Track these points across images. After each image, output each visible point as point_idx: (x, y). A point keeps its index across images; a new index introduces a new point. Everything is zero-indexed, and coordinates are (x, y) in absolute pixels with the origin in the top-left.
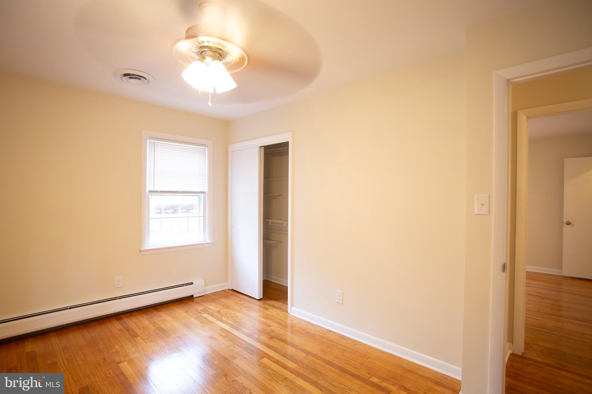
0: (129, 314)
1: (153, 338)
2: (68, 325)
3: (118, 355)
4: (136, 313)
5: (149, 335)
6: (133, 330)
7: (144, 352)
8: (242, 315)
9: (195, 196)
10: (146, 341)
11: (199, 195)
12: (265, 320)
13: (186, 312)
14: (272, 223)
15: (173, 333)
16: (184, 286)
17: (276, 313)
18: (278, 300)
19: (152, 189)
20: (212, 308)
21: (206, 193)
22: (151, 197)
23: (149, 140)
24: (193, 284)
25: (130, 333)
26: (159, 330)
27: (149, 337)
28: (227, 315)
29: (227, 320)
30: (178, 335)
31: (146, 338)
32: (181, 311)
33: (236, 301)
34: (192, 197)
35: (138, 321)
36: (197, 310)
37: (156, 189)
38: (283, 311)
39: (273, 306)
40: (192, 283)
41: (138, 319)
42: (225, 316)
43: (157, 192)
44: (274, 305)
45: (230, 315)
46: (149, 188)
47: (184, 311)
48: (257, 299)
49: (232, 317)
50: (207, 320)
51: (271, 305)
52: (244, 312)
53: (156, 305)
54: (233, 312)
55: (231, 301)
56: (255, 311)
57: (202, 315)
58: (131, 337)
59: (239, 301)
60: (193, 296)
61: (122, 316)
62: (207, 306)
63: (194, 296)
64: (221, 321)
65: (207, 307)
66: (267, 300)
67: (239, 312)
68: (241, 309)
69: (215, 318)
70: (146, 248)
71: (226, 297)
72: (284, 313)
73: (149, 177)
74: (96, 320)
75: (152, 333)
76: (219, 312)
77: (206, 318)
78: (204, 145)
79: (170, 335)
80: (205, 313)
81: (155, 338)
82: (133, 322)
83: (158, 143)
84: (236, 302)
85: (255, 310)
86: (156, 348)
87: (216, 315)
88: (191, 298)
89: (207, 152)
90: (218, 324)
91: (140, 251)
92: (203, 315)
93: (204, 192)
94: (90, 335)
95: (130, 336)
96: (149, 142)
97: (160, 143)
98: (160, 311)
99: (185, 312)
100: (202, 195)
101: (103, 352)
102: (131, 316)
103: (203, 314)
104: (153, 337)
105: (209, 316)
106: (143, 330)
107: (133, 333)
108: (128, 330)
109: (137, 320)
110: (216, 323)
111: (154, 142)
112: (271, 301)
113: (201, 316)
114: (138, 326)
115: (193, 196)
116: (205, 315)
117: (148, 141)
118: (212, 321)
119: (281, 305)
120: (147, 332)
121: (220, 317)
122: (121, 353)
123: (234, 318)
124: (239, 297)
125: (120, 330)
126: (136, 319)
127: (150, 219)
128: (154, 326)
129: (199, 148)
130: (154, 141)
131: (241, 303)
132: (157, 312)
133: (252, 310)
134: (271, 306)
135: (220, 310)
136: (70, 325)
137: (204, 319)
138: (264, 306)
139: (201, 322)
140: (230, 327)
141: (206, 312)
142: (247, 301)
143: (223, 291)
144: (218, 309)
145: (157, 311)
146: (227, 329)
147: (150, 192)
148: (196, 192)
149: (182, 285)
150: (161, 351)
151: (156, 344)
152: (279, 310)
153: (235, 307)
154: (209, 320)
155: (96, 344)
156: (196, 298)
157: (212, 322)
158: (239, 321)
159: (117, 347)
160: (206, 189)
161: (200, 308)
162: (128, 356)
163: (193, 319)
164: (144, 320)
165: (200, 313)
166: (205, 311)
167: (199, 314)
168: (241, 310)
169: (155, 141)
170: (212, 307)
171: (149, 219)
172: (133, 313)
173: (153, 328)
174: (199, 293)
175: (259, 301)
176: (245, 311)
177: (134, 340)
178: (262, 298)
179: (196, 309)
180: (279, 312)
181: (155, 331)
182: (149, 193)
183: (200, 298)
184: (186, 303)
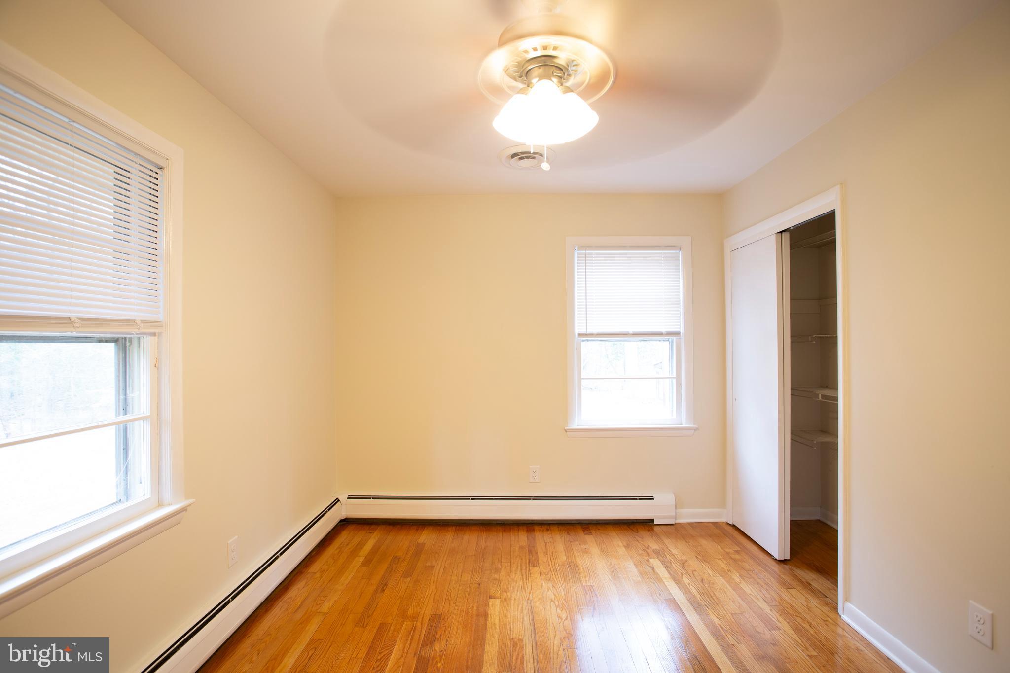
0: (545, 527)
1: (554, 576)
2: (471, 522)
3: (497, 586)
4: (555, 528)
5: (552, 569)
6: (536, 553)
7: (530, 593)
8: (725, 582)
9: (664, 341)
10: (542, 578)
11: (671, 338)
12: (771, 610)
13: (627, 547)
14: (823, 397)
15: (585, 577)
16: (636, 499)
17: (805, 603)
18: (829, 575)
19: (584, 331)
20: (674, 551)
21: (681, 334)
22: (583, 344)
23: (578, 251)
24: (653, 499)
25: (531, 556)
26: (570, 566)
27: (550, 572)
28: (695, 573)
29: (689, 584)
30: (591, 584)
31: (545, 571)
32: (622, 542)
33: (731, 551)
34: (658, 342)
35: (550, 542)
36: (648, 548)
37: (589, 331)
38: (827, 604)
39: (807, 586)
40: (653, 496)
41: (552, 538)
42: (692, 575)
43: (591, 335)
44: (811, 583)
45: (700, 576)
46: (579, 329)
47: (625, 544)
48: (776, 559)
49: (702, 580)
50: (654, 571)
51: (803, 580)
52: (733, 579)
53: (589, 522)
54: (710, 572)
55: (719, 547)
56: (758, 583)
57: (650, 559)
58: (528, 564)
59: (737, 552)
60: (652, 520)
61: (536, 528)
62: (668, 545)
63: (656, 522)
64: (678, 582)
65: (667, 547)
66: (798, 567)
67: (721, 576)
68: (729, 571)
69: (669, 573)
70: (574, 426)
71: (712, 537)
72: (826, 609)
73: (579, 311)
74: (504, 524)
75: (557, 567)
76: (683, 563)
77: (653, 569)
78: (674, 246)
79: (580, 579)
80: (658, 558)
81: (557, 576)
82: (544, 540)
83: (592, 254)
84: (728, 553)
85: (759, 581)
86: (549, 593)
87: (676, 568)
88: (647, 524)
89: (680, 258)
90: (668, 587)
91: (566, 431)
92: (652, 560)
93: (678, 334)
94: (486, 542)
95: (528, 561)
96: (578, 254)
97: (596, 254)
98: (591, 534)
99: (625, 547)
100: (674, 339)
101: (484, 573)
102: (548, 530)
103: (654, 558)
104: (556, 574)
105: (662, 565)
106: (549, 559)
107: (533, 558)
108: (530, 552)
109: (551, 540)
110: (666, 583)
111: (585, 254)
112: (807, 571)
113: (648, 561)
114: (547, 549)
115: (660, 341)
116: (655, 562)
117: (576, 252)
118: (661, 576)
119: (830, 589)
120: (553, 563)
121: (680, 574)
122: (502, 584)
123: (706, 585)
124: (738, 544)
125: (521, 548)
126: (550, 538)
127: (582, 380)
128: (567, 557)
129: (664, 254)
130: (584, 252)
131: (737, 557)
132: (585, 535)
133: (752, 580)
134: (802, 582)
135: (686, 561)
136: (473, 522)
137: (650, 569)
138: (784, 577)
139: (641, 574)
140: (687, 601)
141: (660, 558)
142: (753, 557)
143: (715, 524)
144: (684, 558)
145: (586, 532)
146: (679, 603)
147: (581, 335)
148: (660, 334)
149: (634, 498)
150: (552, 602)
151: (553, 586)
152: (818, 597)
153: (720, 562)
154: (657, 573)
155: (484, 559)
156: (658, 527)
157: (659, 579)
158: (712, 595)
159: (503, 573)
160: (682, 331)
161: (654, 545)
162: (507, 592)
163: (632, 563)
164: (558, 542)
165: (649, 555)
166: (658, 554)
167: (647, 558)
168: (729, 573)
169: (587, 252)
170: (676, 549)
171: (580, 379)
172: (552, 527)
173: (564, 558)
174: (664, 518)
175: (778, 564)
176: (736, 577)
177: (529, 569)
178: (789, 560)
179: (646, 546)
180: (814, 602)
181: (563, 565)
182: (578, 337)
183: (665, 527)
184: (636, 531)
